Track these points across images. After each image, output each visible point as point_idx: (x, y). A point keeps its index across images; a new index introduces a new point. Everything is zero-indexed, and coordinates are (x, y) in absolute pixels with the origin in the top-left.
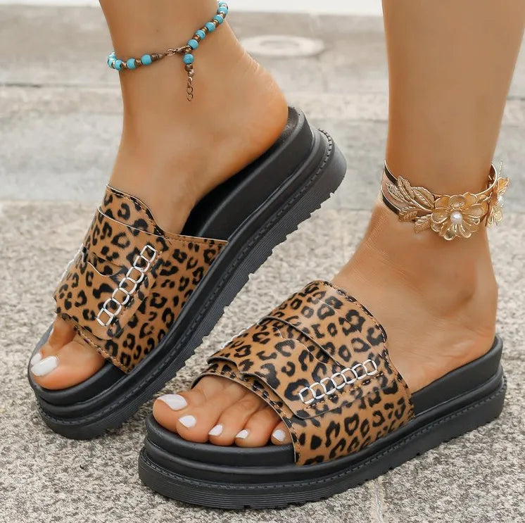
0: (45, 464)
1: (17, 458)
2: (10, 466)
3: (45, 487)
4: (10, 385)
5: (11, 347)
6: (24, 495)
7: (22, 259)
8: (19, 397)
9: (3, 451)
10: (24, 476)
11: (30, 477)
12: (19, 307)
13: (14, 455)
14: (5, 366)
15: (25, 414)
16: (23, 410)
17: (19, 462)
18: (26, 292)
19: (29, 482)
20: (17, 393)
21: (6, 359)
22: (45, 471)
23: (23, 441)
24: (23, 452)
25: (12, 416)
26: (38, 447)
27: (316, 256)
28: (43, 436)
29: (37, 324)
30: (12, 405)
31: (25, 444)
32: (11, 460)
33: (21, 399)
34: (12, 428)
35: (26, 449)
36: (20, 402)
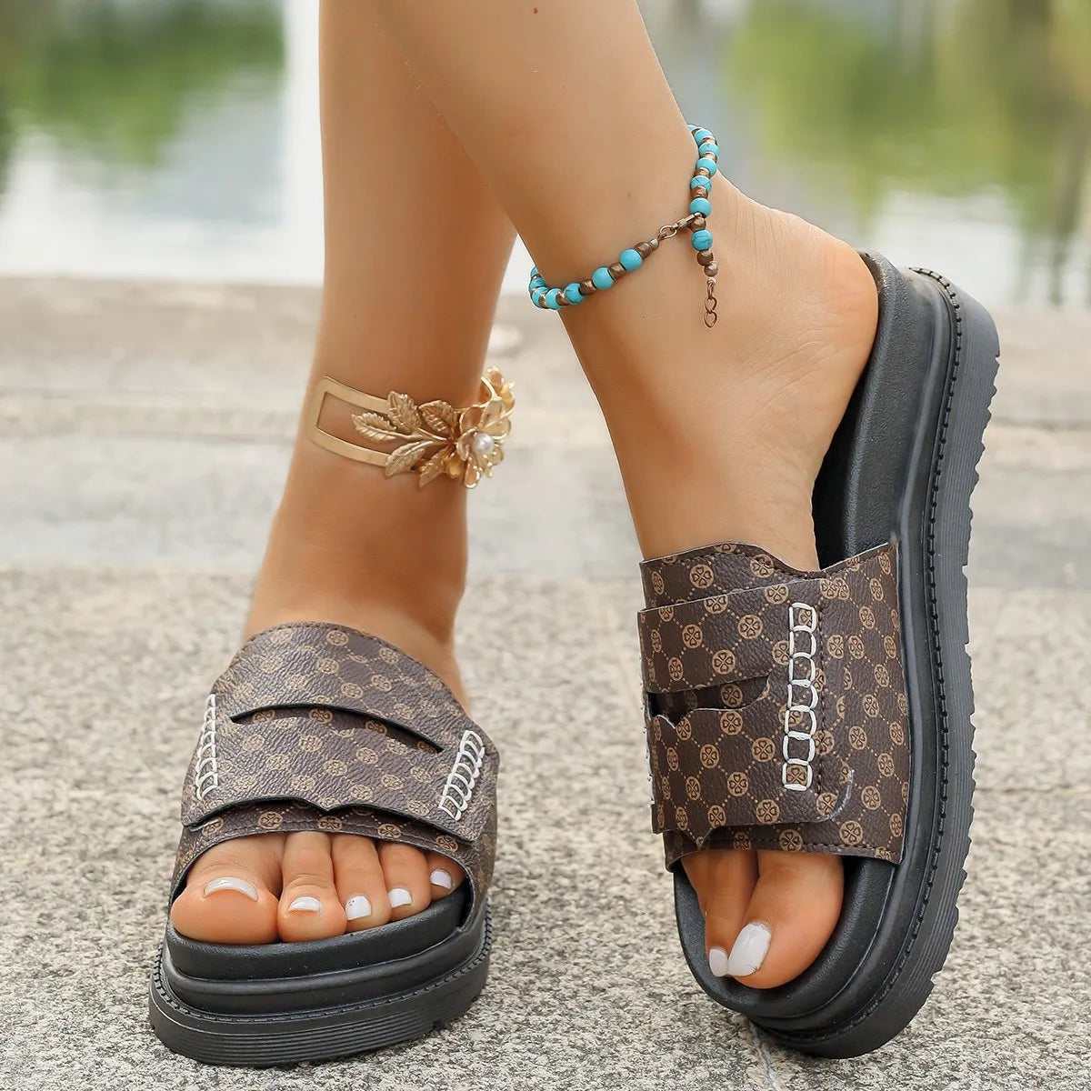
0: (122, 937)
1: (68, 930)
2: (59, 941)
3: (126, 970)
4: (32, 826)
5: (20, 774)
6: (92, 981)
7: (17, 647)
8: (53, 842)
9: (41, 919)
10: (87, 954)
11: (97, 956)
12: (26, 715)
13: (63, 925)
14: (17, 799)
15: (70, 868)
16: (65, 862)
17: (72, 935)
18: (35, 693)
19: (97, 963)
20: (48, 837)
21: (18, 788)
22: (125, 946)
23: (73, 906)
24: (78, 920)
25: (46, 869)
26: (103, 913)
28: (110, 898)
29: (65, 738)
30: (43, 854)
31: (79, 909)
32: (56, 932)
33: (58, 846)
34: (49, 887)
35: (81, 917)
36: (58, 850)
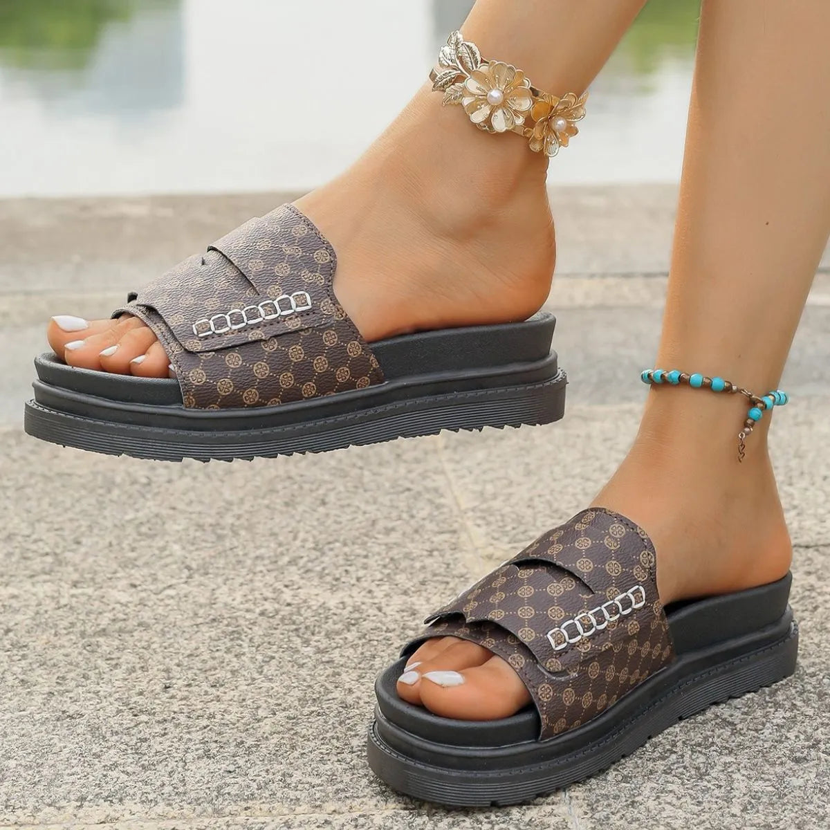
0: (114, 689)
1: (77, 686)
2: (71, 695)
3: (119, 711)
4: (47, 616)
5: (36, 579)
6: (97, 721)
7: (22, 487)
8: (62, 626)
9: (58, 681)
10: (91, 702)
11: (98, 703)
12: (34, 537)
13: (73, 684)
14: (34, 598)
15: (75, 643)
16: (71, 639)
17: (80, 690)
18: (38, 521)
19: (98, 708)
20: (58, 623)
21: (34, 590)
22: (117, 696)
23: (79, 670)
24: (83, 680)
25: (58, 645)
26: (100, 673)
27: (405, 461)
28: (104, 663)
29: (63, 552)
30: (56, 635)
31: (83, 672)
32: (69, 688)
33: (65, 629)
34: (61, 658)
35: (86, 677)
36: (65, 632)
